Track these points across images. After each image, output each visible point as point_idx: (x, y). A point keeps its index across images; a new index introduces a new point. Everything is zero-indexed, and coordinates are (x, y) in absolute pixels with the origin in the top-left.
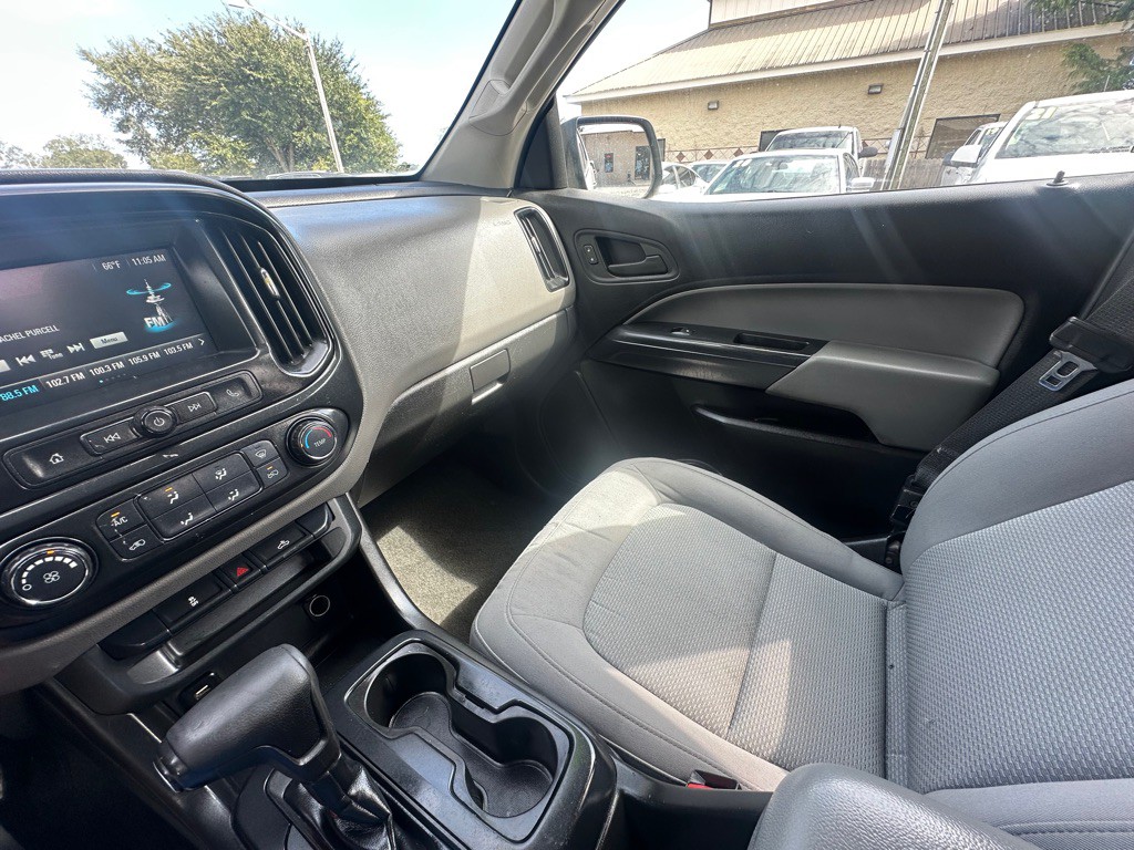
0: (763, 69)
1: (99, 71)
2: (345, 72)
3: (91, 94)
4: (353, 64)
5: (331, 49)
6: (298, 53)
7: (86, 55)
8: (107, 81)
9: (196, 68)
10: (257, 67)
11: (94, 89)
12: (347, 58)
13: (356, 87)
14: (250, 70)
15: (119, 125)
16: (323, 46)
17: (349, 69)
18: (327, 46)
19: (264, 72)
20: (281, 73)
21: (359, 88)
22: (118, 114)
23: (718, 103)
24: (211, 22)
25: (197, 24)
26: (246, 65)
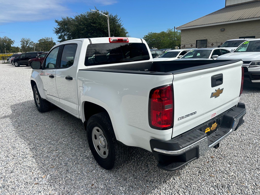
0: (238, 20)
1: (58, 25)
2: (117, 22)
3: (55, 30)
4: (119, 21)
5: (114, 17)
6: (105, 19)
7: (56, 21)
8: (59, 27)
9: (80, 24)
10: (94, 23)
11: (56, 29)
12: (118, 19)
13: (119, 26)
14: (93, 24)
15: (59, 37)
16: (112, 16)
17: (118, 22)
18: (113, 16)
19: (96, 24)
20: (100, 24)
21: (120, 26)
22: (60, 35)
23: (224, 29)
24: (86, 13)
25: (83, 14)
26: (92, 23)
